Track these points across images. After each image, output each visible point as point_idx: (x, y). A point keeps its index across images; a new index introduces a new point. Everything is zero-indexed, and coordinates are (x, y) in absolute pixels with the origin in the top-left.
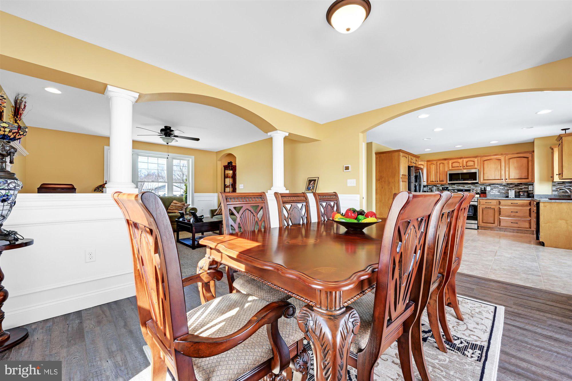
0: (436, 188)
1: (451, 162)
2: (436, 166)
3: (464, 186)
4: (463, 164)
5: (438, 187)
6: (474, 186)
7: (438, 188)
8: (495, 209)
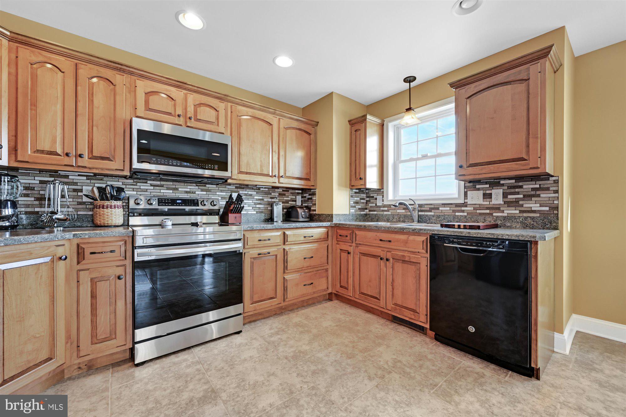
0: (66, 187)
1: (143, 86)
2: (70, 83)
3: (177, 189)
4: (186, 109)
5: (75, 184)
6: (202, 190)
7: (75, 190)
8: (276, 255)
